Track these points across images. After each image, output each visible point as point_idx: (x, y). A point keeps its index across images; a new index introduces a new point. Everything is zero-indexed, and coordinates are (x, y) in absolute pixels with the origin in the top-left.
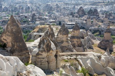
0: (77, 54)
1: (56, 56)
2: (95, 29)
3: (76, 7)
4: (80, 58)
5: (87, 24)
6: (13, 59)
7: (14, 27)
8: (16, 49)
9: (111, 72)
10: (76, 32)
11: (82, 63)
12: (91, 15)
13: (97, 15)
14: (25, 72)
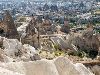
0: (50, 36)
1: (38, 38)
2: (56, 18)
3: (42, 4)
4: (52, 39)
5: (50, 15)
6: (14, 40)
7: (9, 18)
8: (11, 33)
9: (74, 47)
10: (46, 21)
11: (54, 42)
12: (53, 9)
13: (57, 9)
14: (23, 50)
